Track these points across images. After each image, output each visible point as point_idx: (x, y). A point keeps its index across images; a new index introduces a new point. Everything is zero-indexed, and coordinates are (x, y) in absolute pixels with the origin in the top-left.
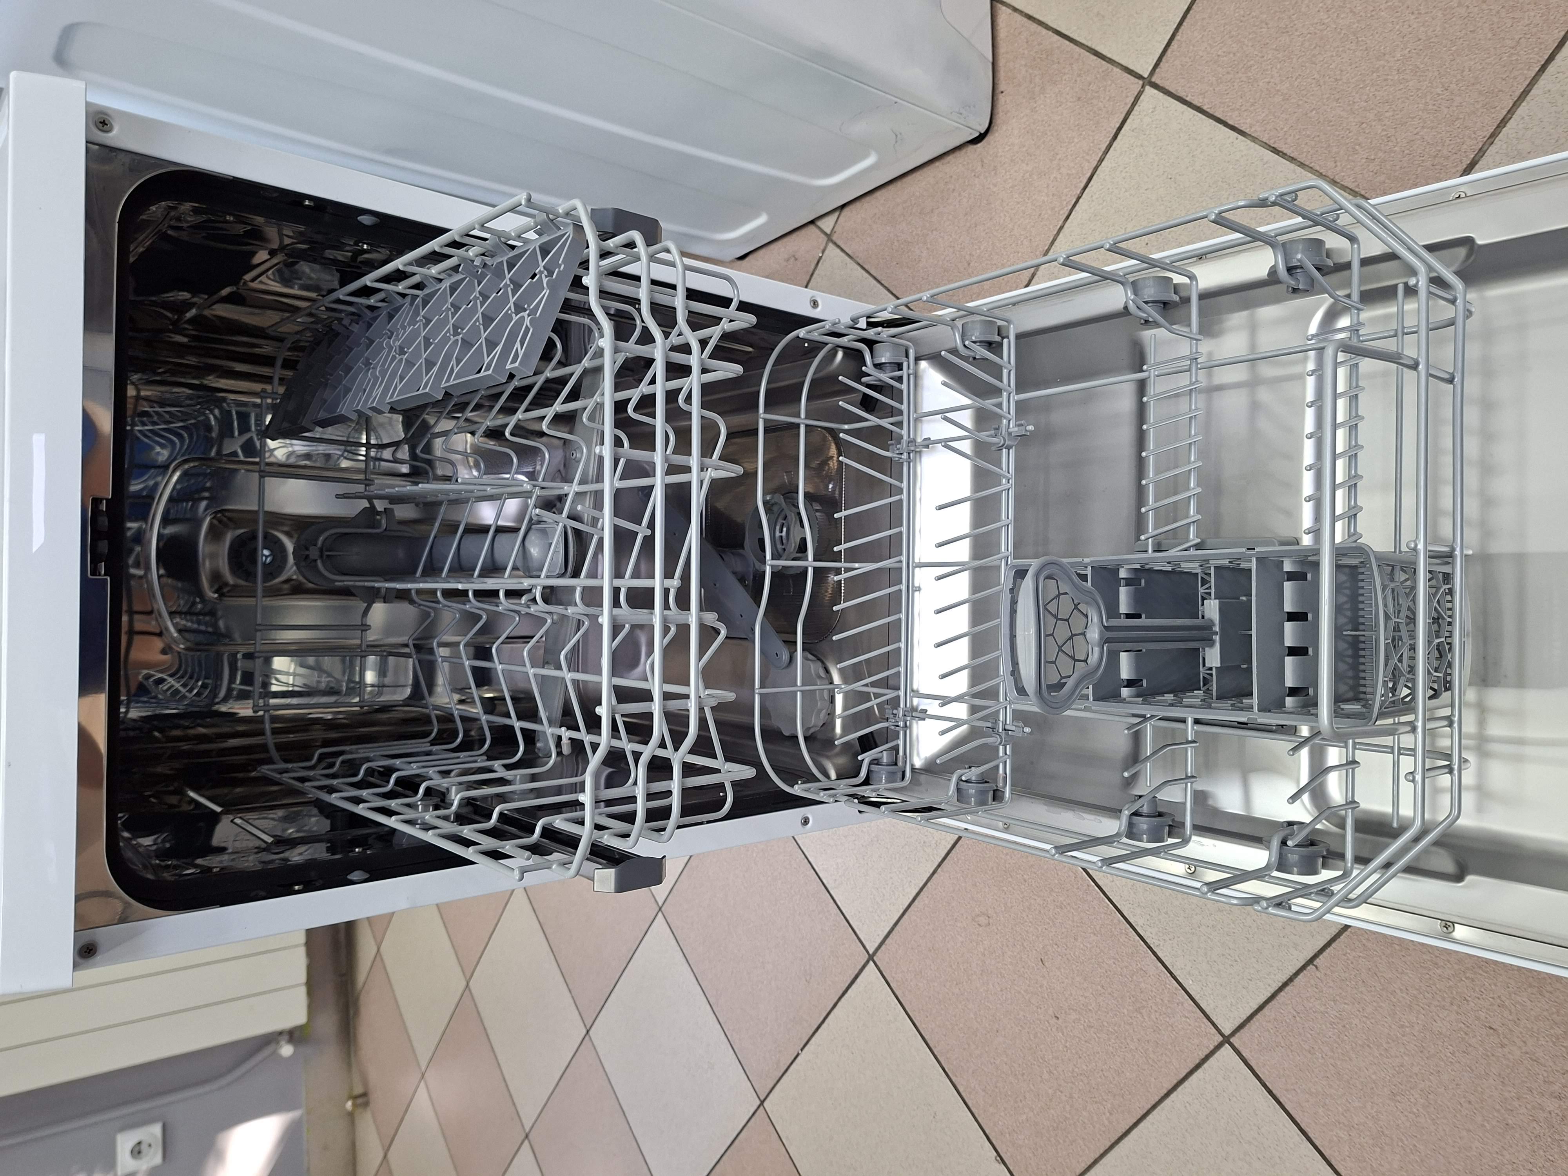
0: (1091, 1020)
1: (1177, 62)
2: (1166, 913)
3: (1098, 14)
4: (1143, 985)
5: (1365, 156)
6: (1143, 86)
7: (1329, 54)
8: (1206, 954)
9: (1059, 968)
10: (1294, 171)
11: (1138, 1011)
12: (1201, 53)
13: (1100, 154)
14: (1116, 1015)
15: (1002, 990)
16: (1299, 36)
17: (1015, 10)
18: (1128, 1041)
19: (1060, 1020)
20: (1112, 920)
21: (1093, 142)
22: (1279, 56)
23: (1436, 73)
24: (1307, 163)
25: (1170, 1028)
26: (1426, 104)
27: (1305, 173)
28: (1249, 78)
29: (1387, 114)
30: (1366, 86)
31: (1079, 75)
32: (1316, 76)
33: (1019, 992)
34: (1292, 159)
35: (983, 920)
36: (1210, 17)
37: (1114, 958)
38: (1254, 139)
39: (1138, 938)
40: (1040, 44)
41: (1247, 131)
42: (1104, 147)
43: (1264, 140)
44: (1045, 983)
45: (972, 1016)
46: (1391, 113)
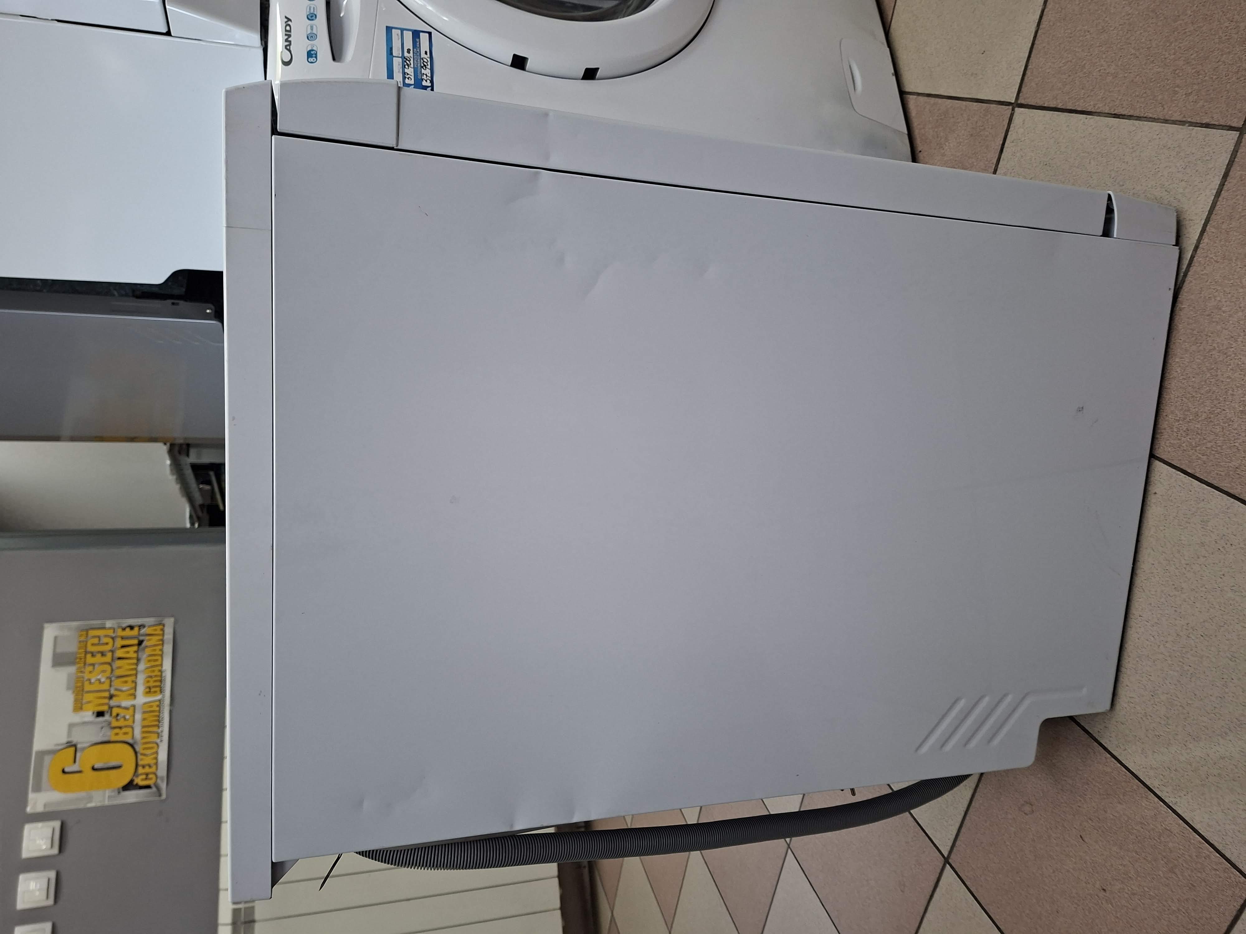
0: (1133, 887)
1: (1033, 84)
2: (1176, 770)
3: (972, 74)
4: (1171, 845)
5: (1184, 93)
6: (1013, 110)
7: (1138, 33)
8: (1219, 804)
9: (1096, 842)
10: (1134, 125)
11: (1172, 871)
12: (1048, 71)
13: (994, 167)
14: (1153, 878)
15: (1054, 872)
16: (1113, 30)
17: (919, 94)
18: (1170, 903)
19: (1108, 892)
20: (1132, 786)
21: (987, 161)
22: (1103, 49)
23: (1221, 13)
24: (1142, 115)
25: (1203, 884)
26: (1220, 38)
27: (1141, 123)
28: (1085, 73)
29: (1192, 57)
30: (1171, 43)
31: (968, 120)
32: (1133, 51)
33: (1068, 871)
34: (1130, 117)
35: (1027, 808)
36: (1049, 44)
37: (1141, 823)
38: (1099, 114)
39: (1156, 799)
40: (939, 110)
41: (1093, 110)
42: (995, 161)
43: (1106, 111)
44: (1088, 858)
45: (1035, 901)
46: (1195, 55)
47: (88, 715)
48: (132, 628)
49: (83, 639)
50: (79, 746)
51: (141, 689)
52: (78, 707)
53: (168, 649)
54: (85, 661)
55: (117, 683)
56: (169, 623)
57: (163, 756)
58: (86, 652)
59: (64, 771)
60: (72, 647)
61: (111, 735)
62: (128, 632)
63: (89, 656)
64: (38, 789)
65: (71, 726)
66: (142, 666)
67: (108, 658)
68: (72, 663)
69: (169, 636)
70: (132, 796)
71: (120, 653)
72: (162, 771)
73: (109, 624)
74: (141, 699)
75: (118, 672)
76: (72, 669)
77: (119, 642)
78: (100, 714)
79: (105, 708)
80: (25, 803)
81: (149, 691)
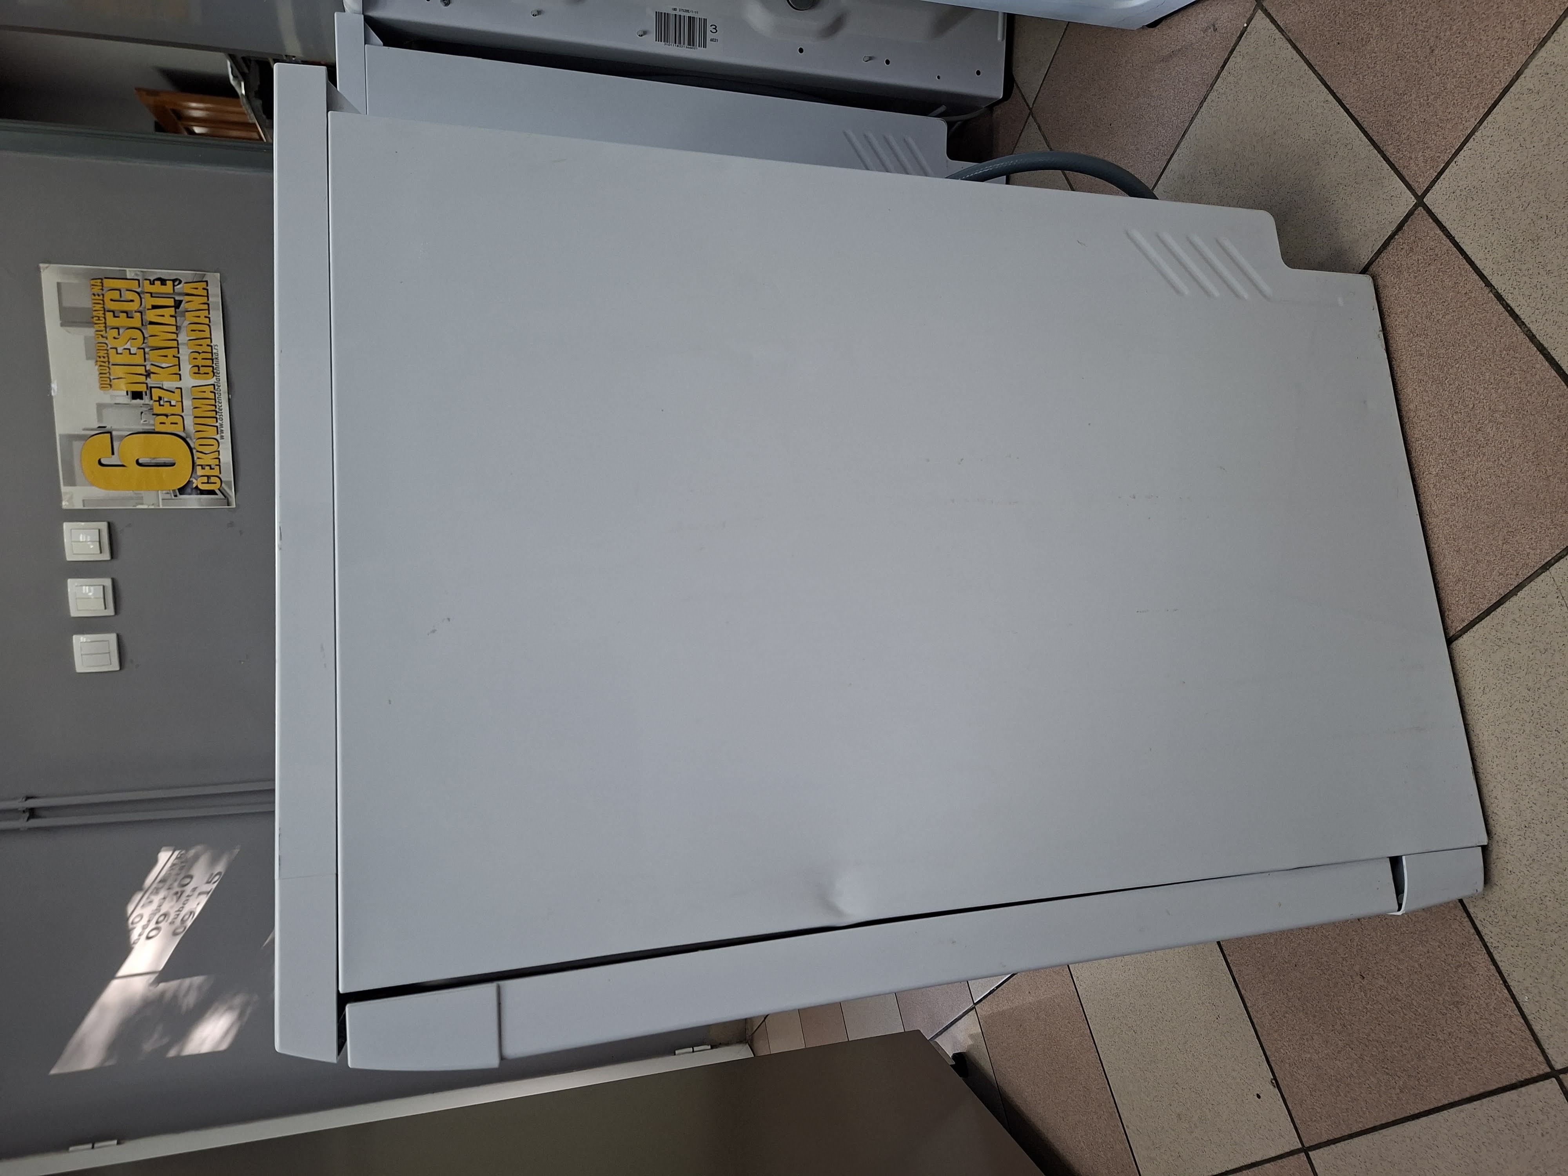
47: (120, 395)
48: (163, 282)
49: (97, 290)
50: (114, 433)
51: (186, 368)
52: (106, 383)
53: (217, 316)
54: (105, 323)
55: (153, 356)
56: (214, 279)
57: (226, 456)
58: (105, 311)
59: (100, 463)
60: (83, 300)
61: (155, 423)
62: (158, 288)
63: (109, 315)
64: (71, 482)
65: (100, 407)
66: (183, 338)
67: (136, 321)
68: (90, 324)
69: (215, 299)
70: (192, 502)
71: (151, 316)
72: (228, 475)
73: (130, 273)
74: (189, 381)
75: (152, 342)
76: (90, 332)
77: (149, 301)
78: (137, 395)
79: (142, 388)
80: (59, 497)
81: (198, 371)
